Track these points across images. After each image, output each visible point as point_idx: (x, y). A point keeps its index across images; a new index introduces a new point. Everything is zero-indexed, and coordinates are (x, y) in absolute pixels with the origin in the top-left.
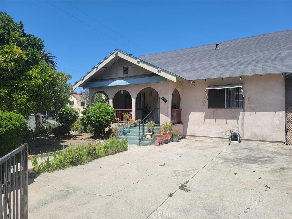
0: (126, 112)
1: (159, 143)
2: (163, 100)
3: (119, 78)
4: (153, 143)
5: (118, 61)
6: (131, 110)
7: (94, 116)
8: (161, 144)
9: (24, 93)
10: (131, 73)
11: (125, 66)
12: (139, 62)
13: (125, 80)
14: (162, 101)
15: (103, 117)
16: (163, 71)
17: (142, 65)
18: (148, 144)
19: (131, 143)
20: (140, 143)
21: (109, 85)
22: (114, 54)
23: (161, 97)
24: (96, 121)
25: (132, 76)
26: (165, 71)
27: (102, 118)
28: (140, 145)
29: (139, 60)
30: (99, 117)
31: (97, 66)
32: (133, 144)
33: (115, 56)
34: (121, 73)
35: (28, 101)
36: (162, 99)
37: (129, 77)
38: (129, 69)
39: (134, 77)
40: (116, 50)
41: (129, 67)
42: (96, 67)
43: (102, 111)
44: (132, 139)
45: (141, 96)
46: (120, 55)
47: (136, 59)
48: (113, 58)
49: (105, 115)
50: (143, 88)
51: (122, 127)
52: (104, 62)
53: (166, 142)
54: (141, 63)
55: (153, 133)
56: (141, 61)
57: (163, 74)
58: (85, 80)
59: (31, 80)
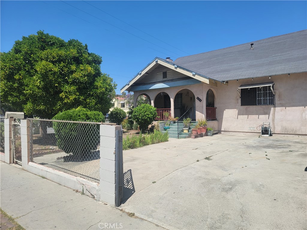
0: (166, 111)
1: (194, 136)
2: (198, 99)
3: (159, 81)
4: (189, 136)
5: (158, 67)
6: (170, 109)
7: (140, 115)
9: (93, 99)
10: (169, 77)
11: (164, 71)
12: (176, 68)
13: (164, 83)
14: (197, 101)
15: (147, 116)
16: (196, 75)
17: (179, 70)
18: (185, 137)
19: (171, 137)
20: (178, 136)
21: (151, 88)
22: (155, 61)
23: (196, 97)
24: (142, 119)
25: (170, 80)
26: (199, 75)
27: (146, 116)
28: (178, 138)
29: (176, 66)
30: (144, 116)
31: (141, 72)
32: (173, 137)
33: (155, 63)
34: (160, 77)
35: (96, 104)
36: (197, 98)
37: (168, 80)
38: (167, 74)
39: (172, 80)
40: (157, 58)
41: (167, 72)
42: (140, 73)
43: (146, 111)
44: (171, 134)
45: (178, 97)
46: (160, 62)
47: (174, 65)
48: (154, 65)
49: (148, 114)
50: (180, 90)
51: (163, 124)
52: (146, 69)
53: (201, 136)
54: (178, 68)
55: (190, 128)
56: (178, 67)
57: (197, 77)
58: (130, 85)
59: (97, 88)
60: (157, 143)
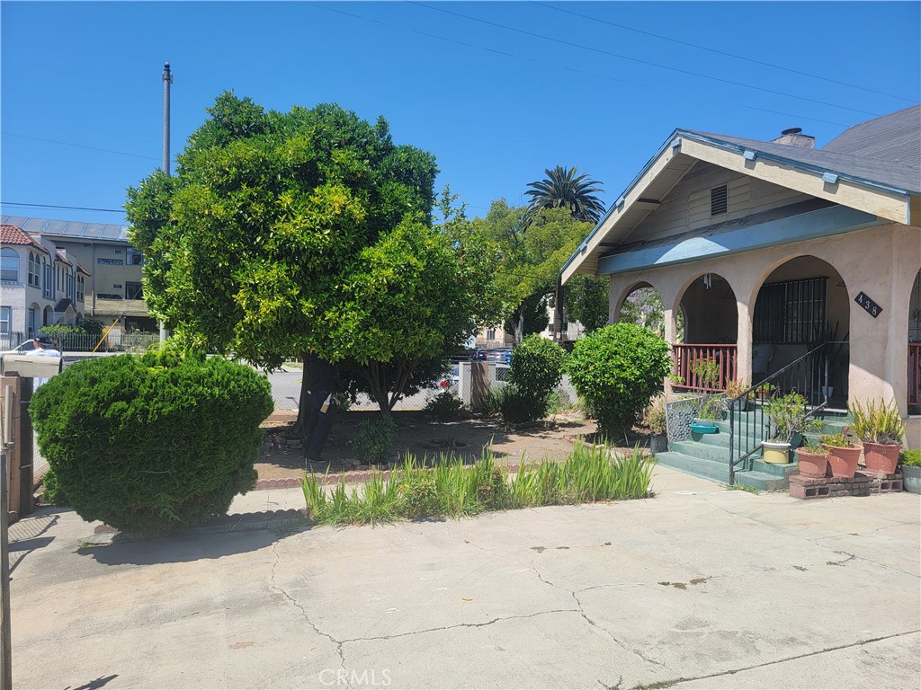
0: (705, 352)
1: (803, 490)
2: (863, 305)
3: (697, 230)
4: (783, 486)
5: (691, 174)
6: (736, 347)
7: (588, 368)
8: (810, 493)
9: (353, 309)
10: (735, 209)
11: (718, 183)
12: (750, 163)
13: (709, 237)
15: (616, 371)
16: (845, 183)
17: (764, 172)
18: (765, 486)
19: (705, 474)
20: (732, 474)
21: (661, 261)
22: (670, 150)
23: (853, 292)
24: (595, 383)
25: (737, 220)
26: (858, 182)
27: (613, 376)
28: (732, 483)
29: (750, 155)
30: (604, 373)
31: (622, 199)
32: (712, 476)
33: (672, 156)
34: (701, 210)
36: (857, 300)
37: (730, 223)
38: (729, 194)
39: (744, 222)
40: (677, 132)
41: (730, 186)
42: (618, 204)
43: (616, 353)
45: (771, 298)
46: (696, 150)
47: (742, 149)
48: (666, 162)
49: (622, 365)
50: (788, 258)
51: (688, 410)
52: (639, 184)
53: (859, 486)
54: (759, 165)
55: (802, 442)
56: (759, 156)
57: (847, 196)
58: (589, 251)
59: (369, 271)
60: (571, 502)
